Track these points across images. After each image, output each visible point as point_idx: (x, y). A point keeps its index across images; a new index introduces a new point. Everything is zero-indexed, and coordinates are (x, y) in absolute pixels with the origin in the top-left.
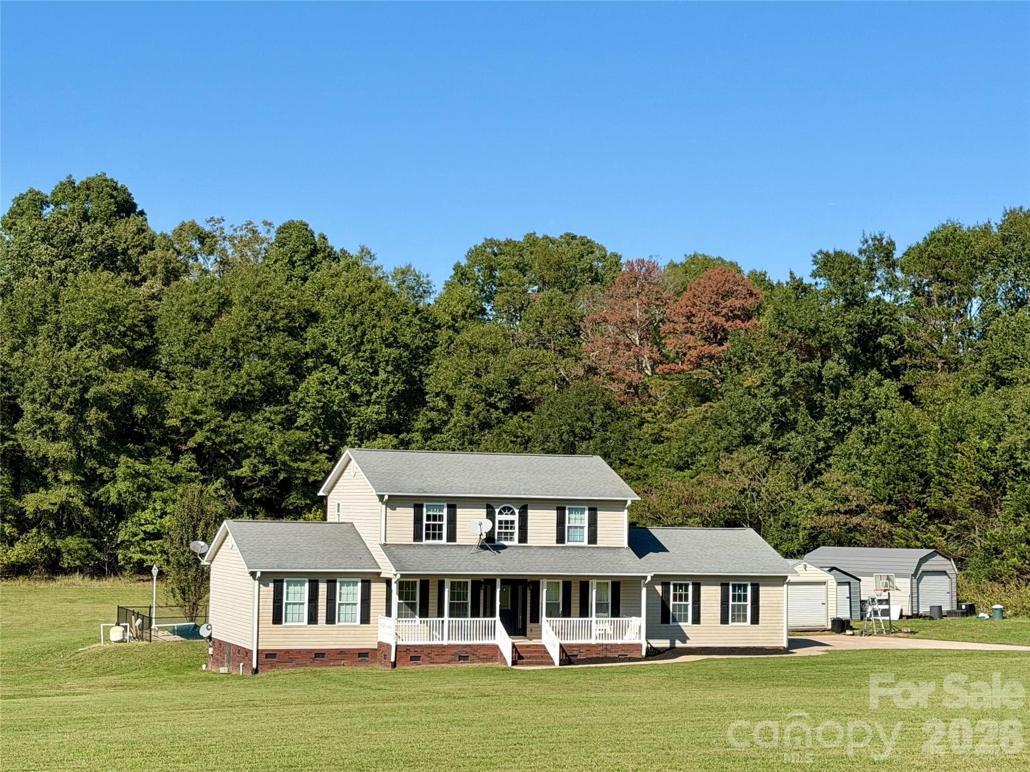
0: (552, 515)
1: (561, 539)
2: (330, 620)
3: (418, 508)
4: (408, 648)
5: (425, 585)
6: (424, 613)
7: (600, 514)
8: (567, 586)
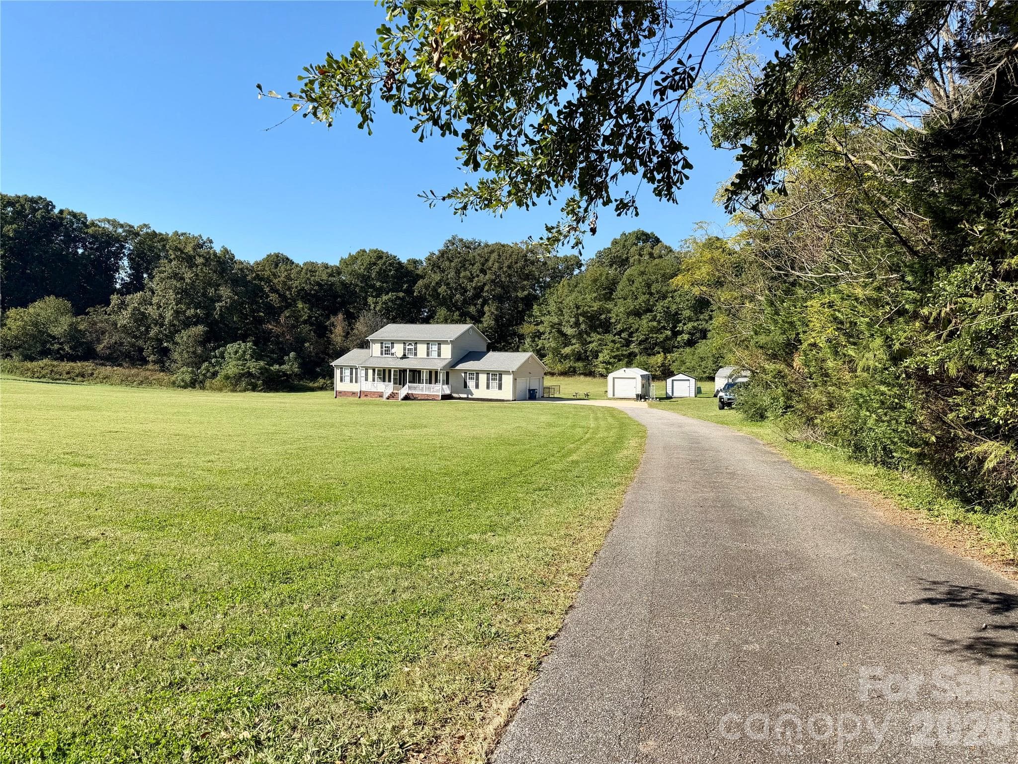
0: (425, 346)
1: (428, 355)
2: (356, 382)
3: (382, 343)
4: (364, 392)
5: (384, 371)
6: (384, 381)
7: (442, 346)
8: (430, 373)
